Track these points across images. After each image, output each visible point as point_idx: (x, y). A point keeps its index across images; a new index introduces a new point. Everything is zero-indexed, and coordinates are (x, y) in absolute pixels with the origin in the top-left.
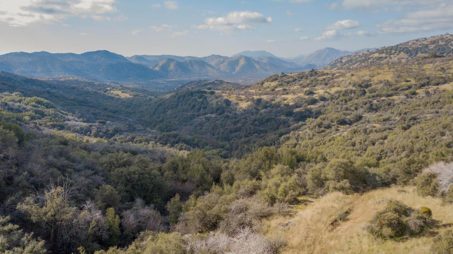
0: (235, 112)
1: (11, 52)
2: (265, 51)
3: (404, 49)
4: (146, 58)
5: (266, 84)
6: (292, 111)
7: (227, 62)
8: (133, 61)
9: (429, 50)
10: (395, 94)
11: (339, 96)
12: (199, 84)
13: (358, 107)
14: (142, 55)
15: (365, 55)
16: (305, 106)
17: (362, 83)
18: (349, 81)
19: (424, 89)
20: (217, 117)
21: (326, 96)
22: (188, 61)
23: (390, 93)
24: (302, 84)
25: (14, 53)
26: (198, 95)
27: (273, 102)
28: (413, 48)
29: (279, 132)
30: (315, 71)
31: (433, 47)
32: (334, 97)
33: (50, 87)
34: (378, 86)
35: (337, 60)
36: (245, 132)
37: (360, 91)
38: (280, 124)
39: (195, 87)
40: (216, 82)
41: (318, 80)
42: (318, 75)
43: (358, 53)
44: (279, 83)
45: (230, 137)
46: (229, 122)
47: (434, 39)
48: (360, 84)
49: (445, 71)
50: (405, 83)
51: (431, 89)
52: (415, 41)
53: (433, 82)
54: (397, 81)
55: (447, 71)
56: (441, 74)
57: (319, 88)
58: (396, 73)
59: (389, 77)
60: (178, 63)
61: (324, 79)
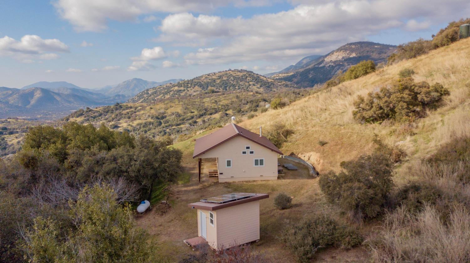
2: (65, 82)
3: (197, 83)
5: (72, 120)
7: (17, 95)
10: (183, 123)
11: (140, 128)
15: (168, 88)
17: (159, 116)
18: (148, 114)
19: (202, 119)
21: (130, 128)
23: (179, 122)
24: (107, 119)
28: (204, 82)
30: (120, 105)
31: (219, 81)
32: (136, 129)
34: (171, 117)
35: (144, 92)
37: (157, 122)
41: (122, 114)
42: (122, 109)
43: (162, 85)
44: (85, 118)
47: (220, 74)
48: (157, 117)
49: (217, 103)
50: (190, 114)
51: (206, 118)
52: (207, 76)
53: (209, 112)
54: (185, 113)
55: (218, 103)
56: (215, 106)
57: (123, 122)
58: (184, 106)
59: (179, 109)
61: (128, 113)
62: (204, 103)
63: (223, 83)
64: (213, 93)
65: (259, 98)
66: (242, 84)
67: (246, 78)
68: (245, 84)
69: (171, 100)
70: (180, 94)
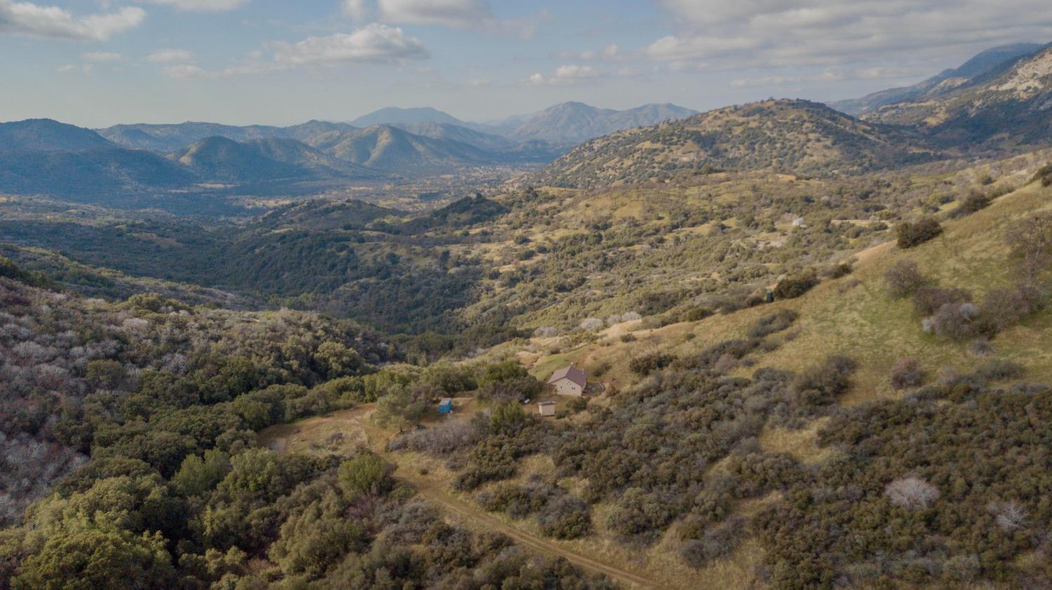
0: (408, 274)
3: (694, 133)
5: (453, 217)
6: (498, 270)
7: (349, 139)
8: (116, 139)
9: (733, 137)
10: (638, 241)
11: (565, 245)
12: (314, 210)
13: (588, 263)
14: (137, 125)
15: (633, 137)
16: (516, 263)
17: (599, 222)
18: (581, 217)
19: (675, 234)
20: (379, 284)
21: (547, 245)
22: (257, 141)
23: (631, 240)
26: (336, 244)
27: (469, 257)
28: (708, 132)
30: (534, 190)
31: (739, 131)
32: (557, 247)
34: (620, 227)
35: (584, 145)
36: (431, 307)
37: (595, 236)
38: (482, 292)
40: (348, 204)
41: (537, 213)
42: (538, 200)
44: (475, 216)
45: (409, 317)
46: (402, 291)
47: (748, 109)
48: (595, 225)
49: (711, 200)
50: (655, 222)
51: (682, 233)
52: (717, 113)
53: (690, 221)
54: (646, 219)
55: (714, 201)
56: (705, 206)
57: (537, 231)
58: (646, 204)
59: (636, 211)
60: (235, 146)
61: (547, 211)
62: (686, 197)
63: (749, 135)
64: (710, 173)
66: (792, 138)
67: (802, 125)
68: (797, 137)
70: (655, 157)
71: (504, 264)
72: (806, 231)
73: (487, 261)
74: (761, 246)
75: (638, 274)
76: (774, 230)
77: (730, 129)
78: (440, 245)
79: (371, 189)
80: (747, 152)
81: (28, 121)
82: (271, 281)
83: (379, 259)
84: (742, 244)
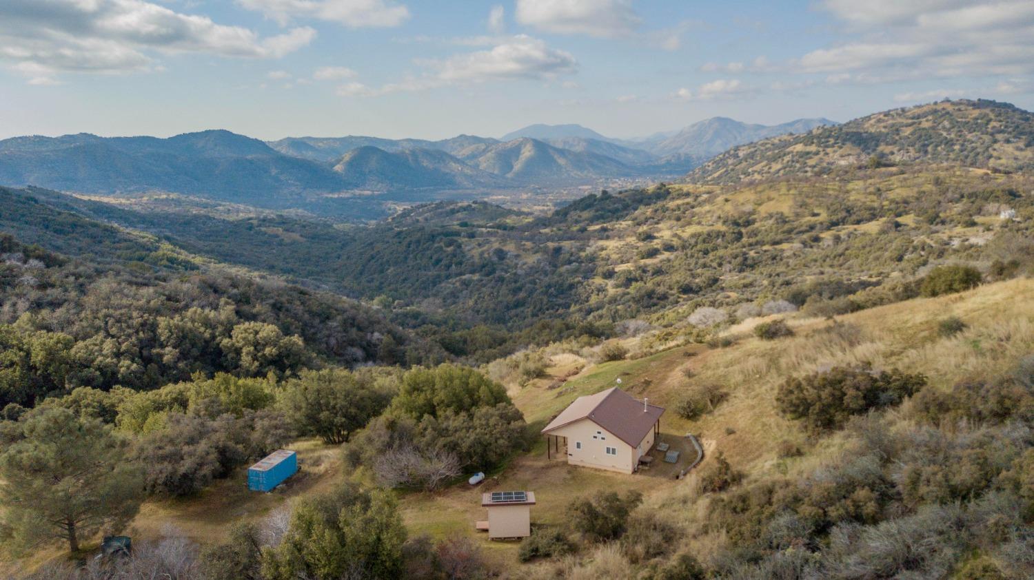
0: (514, 271)
1: (13, 136)
3: (852, 136)
4: (312, 143)
5: (574, 215)
6: (613, 269)
7: (493, 151)
8: (284, 151)
9: (900, 139)
10: (787, 240)
11: (696, 243)
12: (440, 210)
13: (724, 262)
14: (303, 138)
15: (782, 145)
16: (635, 261)
17: (740, 218)
18: (718, 213)
19: (834, 232)
20: (482, 280)
21: (676, 242)
22: (407, 152)
23: (779, 237)
24: (637, 218)
25: (20, 138)
26: (445, 239)
27: (583, 254)
28: (872, 133)
29: (587, 308)
30: (667, 187)
31: (908, 132)
32: (687, 244)
33: (143, 223)
34: (765, 223)
36: (532, 308)
37: (734, 233)
38: (592, 293)
39: (432, 218)
40: (474, 205)
41: (667, 209)
42: (671, 196)
43: (771, 138)
44: (597, 214)
45: (507, 317)
46: (504, 290)
47: (917, 111)
48: (735, 221)
49: (880, 195)
50: (809, 218)
51: (844, 231)
52: (882, 116)
53: (854, 217)
54: (797, 215)
55: (884, 196)
56: (873, 201)
57: (665, 227)
58: (798, 199)
59: (785, 206)
60: (386, 156)
61: (678, 207)
62: (848, 192)
63: (920, 137)
64: (877, 167)
65: (999, 185)
66: (974, 139)
67: (987, 124)
68: (981, 138)
69: (772, 183)
70: (807, 161)
71: (622, 262)
72: (1022, 225)
73: (603, 259)
74: (956, 243)
75: (786, 274)
76: (974, 224)
77: (897, 130)
78: (553, 241)
79: (508, 198)
80: (917, 155)
81: (206, 131)
82: (376, 276)
83: (486, 255)
84: (928, 241)
